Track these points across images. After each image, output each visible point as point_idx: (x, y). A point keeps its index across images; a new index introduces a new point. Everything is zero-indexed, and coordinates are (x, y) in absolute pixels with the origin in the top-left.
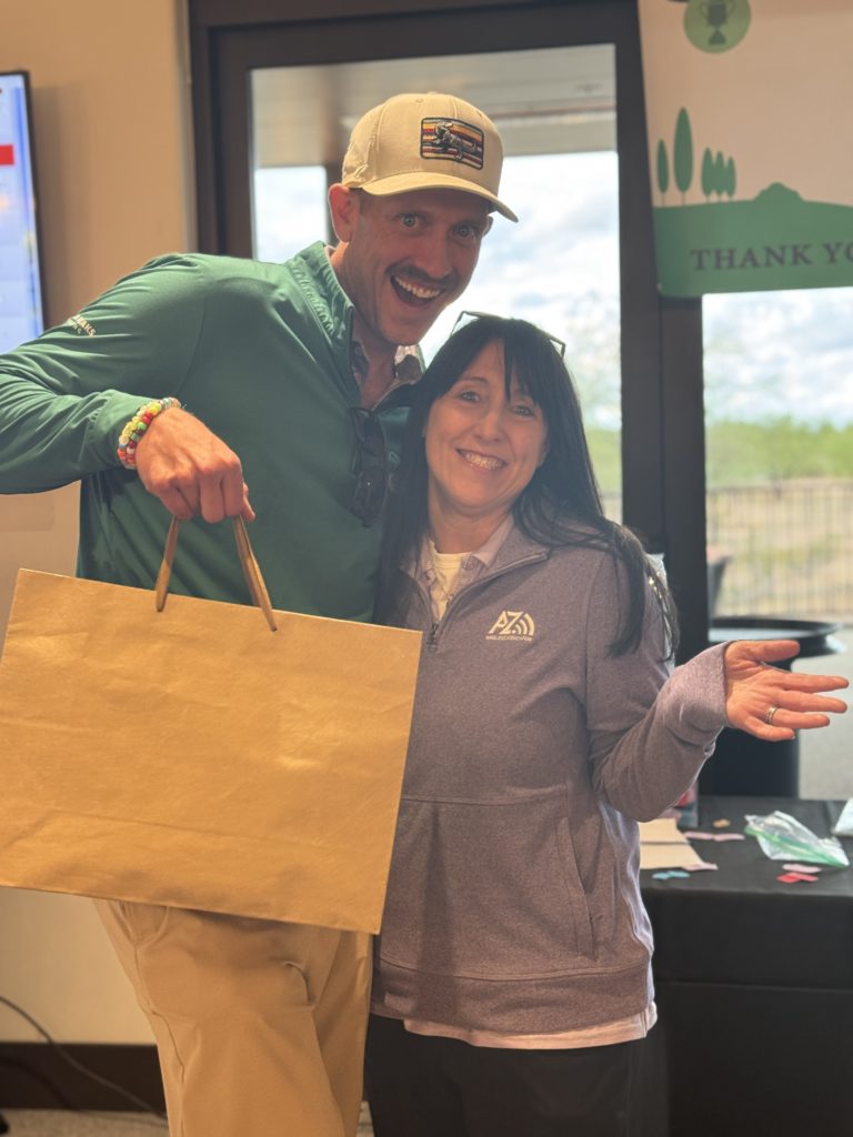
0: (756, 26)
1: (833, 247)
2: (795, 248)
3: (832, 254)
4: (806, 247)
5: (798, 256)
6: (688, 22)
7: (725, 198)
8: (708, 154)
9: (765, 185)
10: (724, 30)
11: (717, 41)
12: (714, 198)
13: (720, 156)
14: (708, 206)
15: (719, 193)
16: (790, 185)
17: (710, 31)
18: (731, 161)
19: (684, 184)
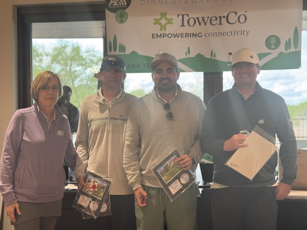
0: (129, 19)
1: (145, 64)
2: (137, 64)
3: (145, 66)
4: (140, 64)
5: (138, 66)
6: (116, 17)
7: (123, 53)
8: (120, 44)
9: (132, 51)
10: (123, 19)
11: (122, 22)
12: (121, 53)
13: (122, 45)
14: (120, 55)
16: (136, 51)
17: (121, 19)
18: (125, 46)
19: (115, 50)
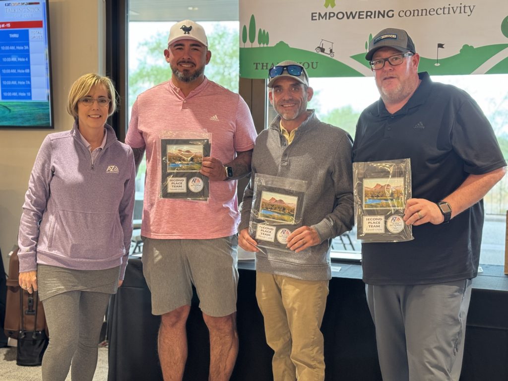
7: (265, 45)
8: (260, 30)
9: (278, 42)
12: (262, 45)
13: (264, 31)
14: (260, 48)
15: (264, 44)
16: (286, 42)
18: (267, 33)
19: (252, 41)
